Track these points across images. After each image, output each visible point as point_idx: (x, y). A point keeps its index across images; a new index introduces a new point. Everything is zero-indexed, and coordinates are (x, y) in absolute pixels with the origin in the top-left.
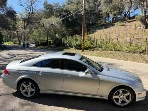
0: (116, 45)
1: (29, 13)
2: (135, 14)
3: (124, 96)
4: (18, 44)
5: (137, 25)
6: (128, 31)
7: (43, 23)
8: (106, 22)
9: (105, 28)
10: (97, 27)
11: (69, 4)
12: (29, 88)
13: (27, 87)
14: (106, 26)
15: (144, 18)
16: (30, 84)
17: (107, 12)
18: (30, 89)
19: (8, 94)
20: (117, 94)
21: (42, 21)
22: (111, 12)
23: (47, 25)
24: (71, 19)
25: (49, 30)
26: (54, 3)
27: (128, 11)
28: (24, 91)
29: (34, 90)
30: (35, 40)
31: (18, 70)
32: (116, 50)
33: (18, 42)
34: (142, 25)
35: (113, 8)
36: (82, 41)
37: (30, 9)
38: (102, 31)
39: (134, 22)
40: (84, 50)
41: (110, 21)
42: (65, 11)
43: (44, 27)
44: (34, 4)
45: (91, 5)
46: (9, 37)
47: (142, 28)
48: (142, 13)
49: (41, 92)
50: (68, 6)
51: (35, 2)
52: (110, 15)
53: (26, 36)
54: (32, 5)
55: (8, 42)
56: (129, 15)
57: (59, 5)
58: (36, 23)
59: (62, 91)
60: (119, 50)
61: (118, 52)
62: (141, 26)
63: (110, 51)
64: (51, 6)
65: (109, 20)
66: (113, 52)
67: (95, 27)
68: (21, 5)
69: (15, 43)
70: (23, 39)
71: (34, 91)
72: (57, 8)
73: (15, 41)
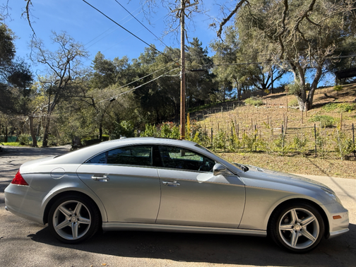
0: (254, 140)
1: (62, 78)
2: (283, 83)
3: (301, 225)
4: (30, 145)
5: (289, 104)
6: (274, 116)
7: (92, 98)
8: (224, 99)
9: (225, 109)
10: (208, 108)
11: (147, 62)
12: (74, 218)
13: (71, 216)
14: (226, 105)
15: (301, 89)
16: (79, 205)
17: (226, 79)
18: (78, 219)
19: (19, 239)
20: (286, 220)
21: (90, 93)
22: (234, 77)
23: (102, 102)
24: (153, 90)
25: (105, 111)
26: (117, 59)
27: (269, 77)
28: (63, 225)
29: (88, 221)
30: (72, 136)
31: (51, 173)
32: (255, 152)
33: (31, 142)
34: (300, 103)
35: (239, 71)
36: (180, 132)
37: (63, 71)
38: (219, 115)
39: (283, 98)
40: (186, 154)
41: (235, 97)
42: (140, 76)
43: (94, 106)
44: (74, 60)
45: (194, 63)
46: (9, 132)
47: (301, 109)
48: (298, 79)
49: (105, 225)
50: (145, 65)
51: (77, 57)
52: (234, 85)
53: (50, 127)
54: (68, 62)
55: (6, 141)
56: (272, 83)
57: (128, 63)
58: (76, 98)
59: (156, 222)
60: (260, 152)
61: (259, 155)
62: (297, 105)
63: (242, 154)
64: (110, 64)
65: (233, 96)
66: (248, 154)
67: (205, 108)
68: (44, 61)
69: (23, 144)
70: (42, 135)
71: (87, 225)
72: (123, 68)
73: (23, 138)
